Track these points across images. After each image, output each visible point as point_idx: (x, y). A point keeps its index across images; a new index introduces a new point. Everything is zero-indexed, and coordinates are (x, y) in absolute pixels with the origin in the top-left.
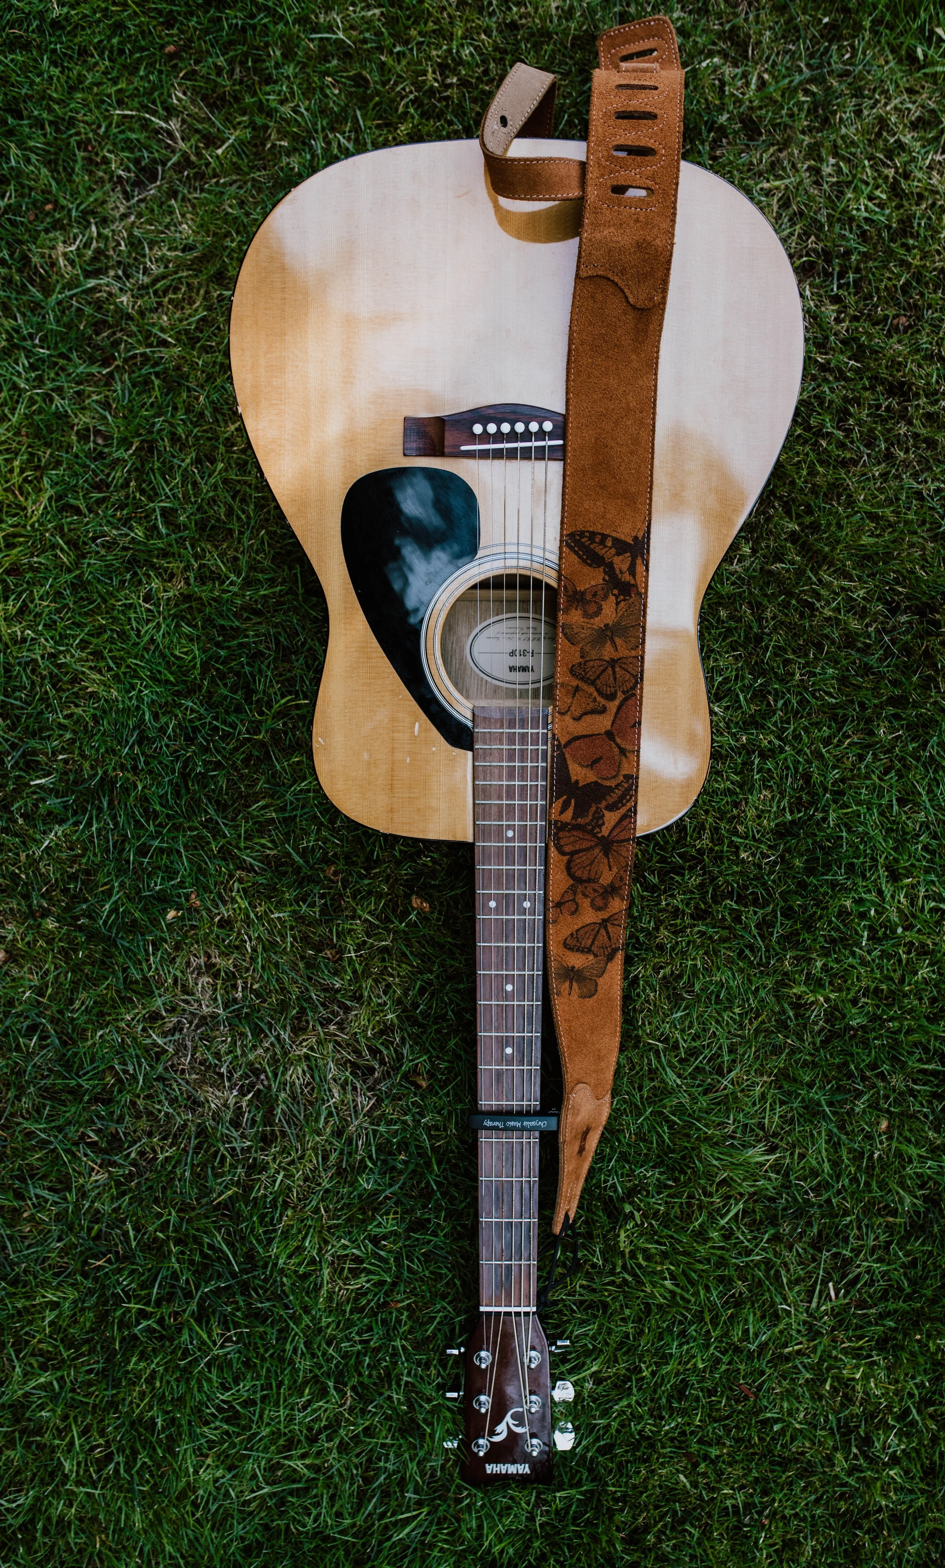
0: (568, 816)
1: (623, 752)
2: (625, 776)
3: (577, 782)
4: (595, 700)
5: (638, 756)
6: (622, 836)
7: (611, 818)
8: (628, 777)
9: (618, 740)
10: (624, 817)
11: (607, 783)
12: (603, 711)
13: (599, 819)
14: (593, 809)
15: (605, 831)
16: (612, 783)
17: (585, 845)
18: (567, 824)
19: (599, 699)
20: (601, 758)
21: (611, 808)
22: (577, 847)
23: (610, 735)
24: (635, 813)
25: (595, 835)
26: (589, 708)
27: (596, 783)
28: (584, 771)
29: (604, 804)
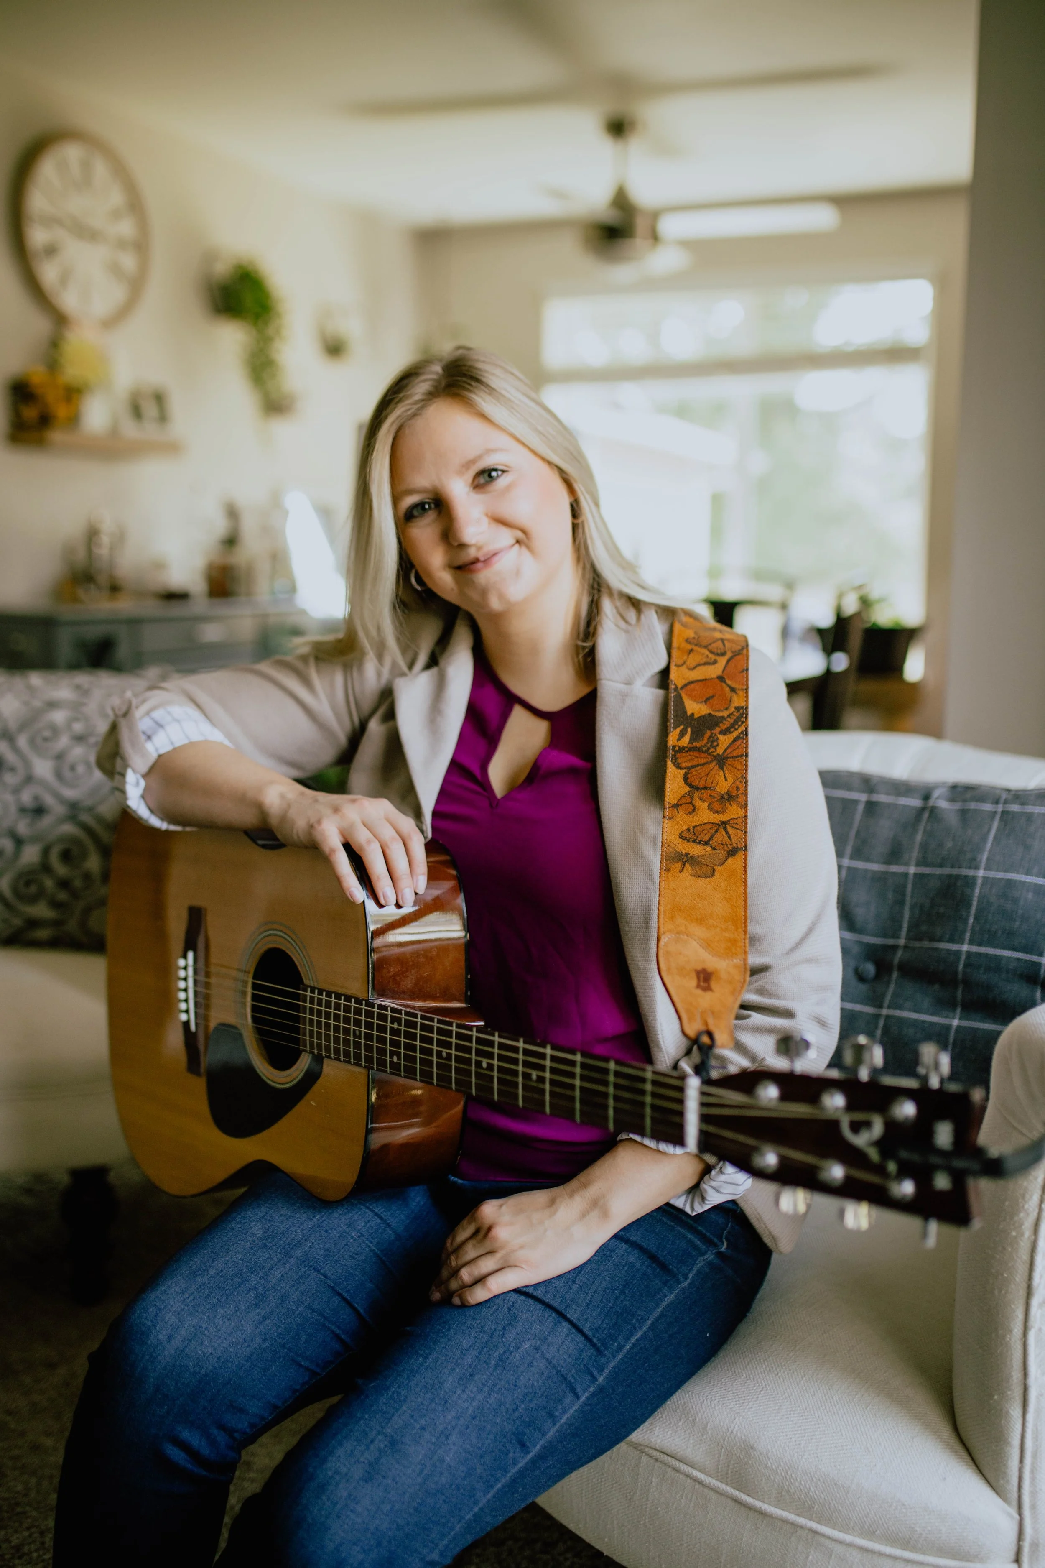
0: (686, 739)
1: (733, 690)
2: (736, 708)
3: (693, 714)
4: (707, 656)
5: (747, 692)
6: (735, 754)
7: (724, 741)
8: (738, 709)
9: (729, 682)
10: (735, 740)
11: (720, 714)
12: (715, 662)
13: (713, 740)
14: (708, 733)
15: (720, 751)
16: (725, 714)
17: (702, 761)
18: (684, 748)
19: (710, 655)
20: (713, 697)
21: (724, 732)
22: (694, 763)
23: (721, 678)
24: (747, 735)
25: (709, 754)
26: (702, 662)
27: (710, 714)
28: (700, 705)
29: (717, 730)
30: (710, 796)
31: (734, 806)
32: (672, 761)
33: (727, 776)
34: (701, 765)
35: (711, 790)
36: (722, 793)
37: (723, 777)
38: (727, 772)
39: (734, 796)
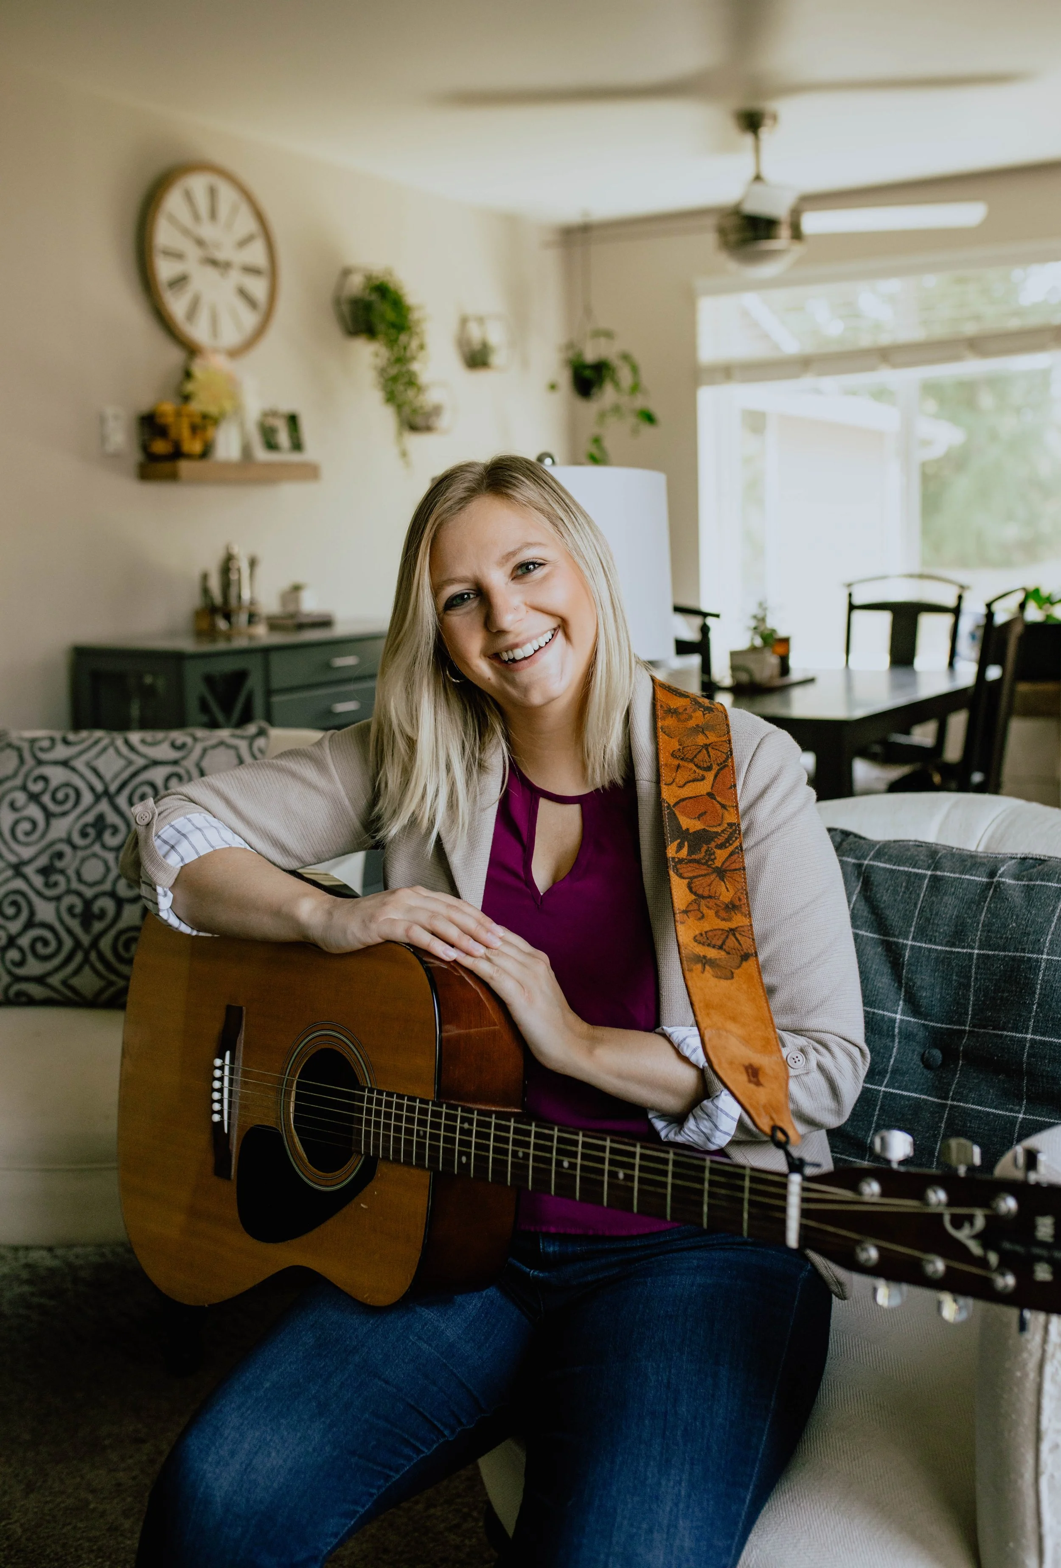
0: (685, 852)
1: (725, 806)
2: (728, 824)
3: (689, 829)
4: (696, 772)
6: (733, 867)
7: (721, 855)
8: (730, 825)
9: (721, 799)
10: (732, 854)
11: (714, 830)
12: (703, 779)
13: (710, 854)
14: (705, 847)
15: (718, 863)
16: (718, 829)
18: (683, 859)
19: (699, 771)
20: (706, 813)
21: (720, 846)
23: (711, 795)
25: (709, 866)
26: (690, 778)
28: (694, 821)
30: (716, 904)
31: (739, 915)
32: (673, 871)
33: (728, 887)
34: (702, 875)
35: (716, 899)
36: (727, 902)
37: (724, 888)
38: (727, 883)
39: (737, 906)
